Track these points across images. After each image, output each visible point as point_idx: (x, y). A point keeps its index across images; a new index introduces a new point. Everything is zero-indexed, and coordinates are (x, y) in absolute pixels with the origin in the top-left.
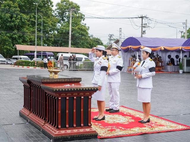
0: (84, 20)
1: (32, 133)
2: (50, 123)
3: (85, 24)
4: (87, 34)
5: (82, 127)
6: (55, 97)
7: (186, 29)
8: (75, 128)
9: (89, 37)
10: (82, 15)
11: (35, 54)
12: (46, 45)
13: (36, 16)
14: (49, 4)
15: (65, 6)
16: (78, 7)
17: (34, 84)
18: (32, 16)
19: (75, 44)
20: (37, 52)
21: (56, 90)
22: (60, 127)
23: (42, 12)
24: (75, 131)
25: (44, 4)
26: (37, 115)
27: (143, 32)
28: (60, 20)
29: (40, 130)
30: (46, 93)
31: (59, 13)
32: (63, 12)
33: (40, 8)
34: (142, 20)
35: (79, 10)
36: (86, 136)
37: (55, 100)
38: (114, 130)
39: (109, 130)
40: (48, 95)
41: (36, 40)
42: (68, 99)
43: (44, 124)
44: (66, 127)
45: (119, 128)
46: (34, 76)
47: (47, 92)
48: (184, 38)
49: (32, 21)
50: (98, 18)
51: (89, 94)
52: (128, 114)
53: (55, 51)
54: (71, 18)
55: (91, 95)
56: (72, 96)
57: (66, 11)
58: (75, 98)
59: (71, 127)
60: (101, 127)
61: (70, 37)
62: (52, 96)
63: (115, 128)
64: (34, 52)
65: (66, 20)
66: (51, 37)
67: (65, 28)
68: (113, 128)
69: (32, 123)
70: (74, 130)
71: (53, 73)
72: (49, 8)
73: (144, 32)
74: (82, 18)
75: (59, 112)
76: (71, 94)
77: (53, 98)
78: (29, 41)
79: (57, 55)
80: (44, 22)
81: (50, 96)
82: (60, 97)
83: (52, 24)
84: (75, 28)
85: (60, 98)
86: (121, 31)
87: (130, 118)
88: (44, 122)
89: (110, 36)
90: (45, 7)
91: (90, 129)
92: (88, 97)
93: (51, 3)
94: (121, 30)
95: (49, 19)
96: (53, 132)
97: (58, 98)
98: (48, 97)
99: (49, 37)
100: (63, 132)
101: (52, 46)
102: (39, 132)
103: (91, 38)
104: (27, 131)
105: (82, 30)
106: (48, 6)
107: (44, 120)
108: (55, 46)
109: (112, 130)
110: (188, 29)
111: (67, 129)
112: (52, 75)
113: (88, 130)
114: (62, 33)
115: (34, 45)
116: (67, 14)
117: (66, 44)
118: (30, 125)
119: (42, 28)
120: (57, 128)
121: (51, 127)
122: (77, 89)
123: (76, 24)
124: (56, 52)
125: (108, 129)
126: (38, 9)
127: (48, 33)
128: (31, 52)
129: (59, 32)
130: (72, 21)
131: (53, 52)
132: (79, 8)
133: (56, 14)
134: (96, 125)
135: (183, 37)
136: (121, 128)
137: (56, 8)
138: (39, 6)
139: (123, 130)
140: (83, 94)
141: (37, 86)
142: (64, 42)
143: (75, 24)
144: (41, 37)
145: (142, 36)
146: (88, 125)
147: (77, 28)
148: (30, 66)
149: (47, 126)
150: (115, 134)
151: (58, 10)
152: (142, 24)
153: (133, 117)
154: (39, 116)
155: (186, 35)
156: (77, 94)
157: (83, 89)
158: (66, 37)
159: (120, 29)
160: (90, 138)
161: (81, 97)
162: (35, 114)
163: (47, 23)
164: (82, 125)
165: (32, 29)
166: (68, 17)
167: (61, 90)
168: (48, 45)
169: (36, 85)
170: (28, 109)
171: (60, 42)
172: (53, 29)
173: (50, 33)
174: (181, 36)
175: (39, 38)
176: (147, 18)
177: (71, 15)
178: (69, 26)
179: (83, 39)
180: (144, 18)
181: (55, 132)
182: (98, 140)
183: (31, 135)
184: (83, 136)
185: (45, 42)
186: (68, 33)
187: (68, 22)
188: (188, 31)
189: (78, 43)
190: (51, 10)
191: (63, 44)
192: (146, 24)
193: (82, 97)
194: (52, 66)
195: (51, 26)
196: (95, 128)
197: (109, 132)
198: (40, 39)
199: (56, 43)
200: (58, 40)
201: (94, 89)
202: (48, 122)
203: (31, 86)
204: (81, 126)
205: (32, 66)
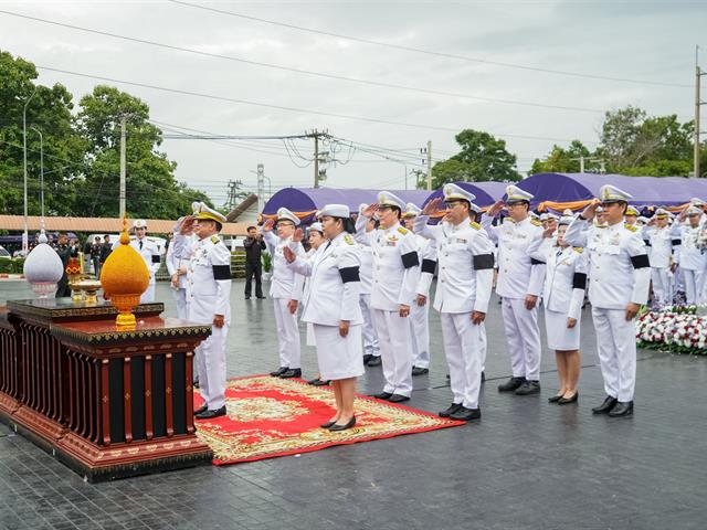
0: (159, 144)
1: (28, 461)
2: (79, 432)
3: (164, 155)
4: (170, 180)
5: (169, 438)
6: (91, 359)
7: (430, 164)
8: (150, 441)
9: (177, 189)
10: (154, 129)
11: (25, 237)
12: (55, 213)
13: (25, 134)
14: (62, 100)
15: (106, 105)
16: (145, 108)
17: (28, 325)
18: (12, 134)
19: (136, 210)
20: (30, 233)
21: (95, 339)
22: (107, 440)
23: (40, 122)
24: (151, 448)
25: (48, 101)
26: (39, 411)
27: (321, 175)
28: (94, 143)
29: (50, 452)
30: (64, 348)
31: (89, 125)
32: (102, 122)
33: (35, 112)
34: (317, 142)
35: (147, 117)
36: (181, 461)
37: (93, 366)
38: (258, 440)
39: (243, 442)
40: (71, 353)
41: (26, 199)
42: (128, 362)
43: (62, 433)
44: (124, 440)
45: (270, 434)
46: (25, 301)
47: (66, 344)
48: (425, 188)
49: (13, 148)
50: (198, 137)
51: (186, 345)
52: (292, 394)
53: (82, 229)
54: (123, 139)
55: (192, 349)
56: (141, 353)
57: (111, 120)
58: (148, 357)
59: (140, 437)
60: (220, 432)
61: (123, 189)
62: (84, 357)
63: (259, 435)
64: (22, 232)
65: (110, 142)
66: (70, 192)
67: (106, 164)
68: (253, 435)
69: (25, 435)
70: (148, 447)
71: (83, 293)
72: (60, 110)
73: (323, 173)
74: (153, 137)
75: (105, 399)
76: (135, 349)
77: (86, 363)
78: (5, 201)
79: (86, 239)
80: (48, 151)
81: (78, 355)
82: (105, 358)
83: (69, 155)
84: (134, 165)
85: (106, 361)
86: (261, 173)
87: (297, 404)
88: (60, 429)
89: (232, 185)
90: (50, 107)
91: (193, 440)
92: (185, 354)
93: (67, 99)
94: (261, 169)
95: (61, 143)
96: (89, 456)
97: (100, 361)
98: (73, 358)
99: (62, 191)
100: (116, 454)
101: (73, 216)
102: (48, 459)
103: (181, 192)
104: (13, 457)
105: (153, 169)
106: (60, 105)
107: (62, 422)
108: (80, 215)
109: (250, 441)
110: (433, 165)
111: (129, 444)
112: (80, 297)
113: (185, 444)
114: (99, 180)
115: (21, 213)
116: (112, 128)
117: (112, 209)
118: (20, 439)
119: (41, 166)
120: (101, 442)
121: (81, 443)
122: (153, 335)
123: (138, 153)
124: (83, 232)
125: (240, 437)
126: (29, 115)
127: (59, 179)
128: (13, 233)
129: (91, 176)
130: (127, 145)
131: (73, 232)
132: (147, 111)
133: (80, 127)
134: (206, 428)
135: (421, 185)
136: (274, 432)
137: (81, 110)
138: (32, 106)
139: (281, 438)
140: (169, 346)
141: (38, 328)
142: (105, 204)
143: (136, 153)
144: (40, 189)
145: (316, 186)
146: (187, 432)
147: (140, 164)
148: (9, 272)
149: (71, 441)
150: (258, 452)
151: (87, 117)
152: (316, 155)
153: (305, 402)
154: (45, 413)
155: (429, 181)
156: (152, 347)
157: (169, 333)
158: (111, 192)
159: (259, 166)
160: (194, 467)
161: (164, 355)
162: (34, 408)
163: (56, 153)
164: (170, 431)
165: (14, 170)
166: (116, 137)
167: (108, 338)
168: (62, 213)
169: (33, 327)
170: (12, 395)
171: (94, 204)
172: (74, 170)
173: (65, 178)
174: (416, 184)
175: (34, 193)
176: (328, 137)
177: (123, 130)
178: (118, 161)
179: (157, 195)
180: (323, 137)
181: (94, 454)
182: (215, 469)
183: (26, 468)
184: (174, 462)
185: (52, 207)
186: (118, 180)
187: (117, 148)
188: (433, 169)
189: (146, 205)
190: (67, 117)
191: (103, 208)
192: (328, 153)
193: (169, 356)
194: (78, 272)
195: (67, 160)
196: (205, 436)
197: (244, 445)
198: (37, 196)
199: (82, 208)
200: (90, 200)
201: (201, 331)
202: (73, 429)
203: (19, 331)
204: (166, 434)
205: (14, 272)
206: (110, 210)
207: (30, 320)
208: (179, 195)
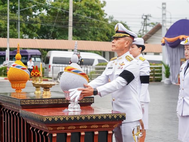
4: (102, 14)
6: (45, 133)
9: (106, 20)
11: (8, 53)
12: (27, 37)
17: (6, 110)
19: (79, 35)
20: (11, 50)
21: (48, 120)
30: (28, 125)
37: (46, 137)
40: (33, 128)
41: (8, 27)
42: (69, 136)
46: (7, 93)
47: (30, 123)
51: (108, 126)
53: (44, 47)
55: (112, 128)
56: (78, 131)
58: (83, 134)
61: (71, 20)
62: (41, 131)
64: (5, 49)
66: (36, 22)
71: (42, 89)
76: (74, 127)
77: (42, 136)
79: (46, 54)
81: (37, 130)
82: (54, 133)
84: (79, 4)
85: (55, 135)
86: (164, 8)
89: (145, 17)
92: (107, 132)
94: (164, 6)
97: (51, 135)
98: (34, 132)
99: (32, 22)
101: (38, 38)
103: (110, 22)
108: (43, 38)
112: (39, 92)
114: (55, 14)
115: (5, 36)
117: (63, 34)
122: (86, 118)
124: (45, 50)
127: (30, 14)
129: (50, 11)
131: (38, 49)
140: (97, 127)
141: (12, 112)
142: (59, 30)
144: (18, 21)
147: (82, 4)
156: (86, 127)
157: (97, 118)
158: (63, 22)
159: (164, 4)
161: (93, 132)
167: (56, 119)
168: (31, 37)
169: (10, 111)
171: (52, 30)
172: (40, 7)
173: (34, 13)
175: (14, 23)
178: (68, 1)
179: (93, 24)
185: (25, 32)
186: (67, 14)
189: (86, 32)
191: (58, 33)
193: (96, 133)
194: (39, 75)
198: (16, 25)
199: (44, 33)
200: (49, 27)
201: (118, 117)
206: (62, 34)
207: (7, 106)
208: (108, 25)
